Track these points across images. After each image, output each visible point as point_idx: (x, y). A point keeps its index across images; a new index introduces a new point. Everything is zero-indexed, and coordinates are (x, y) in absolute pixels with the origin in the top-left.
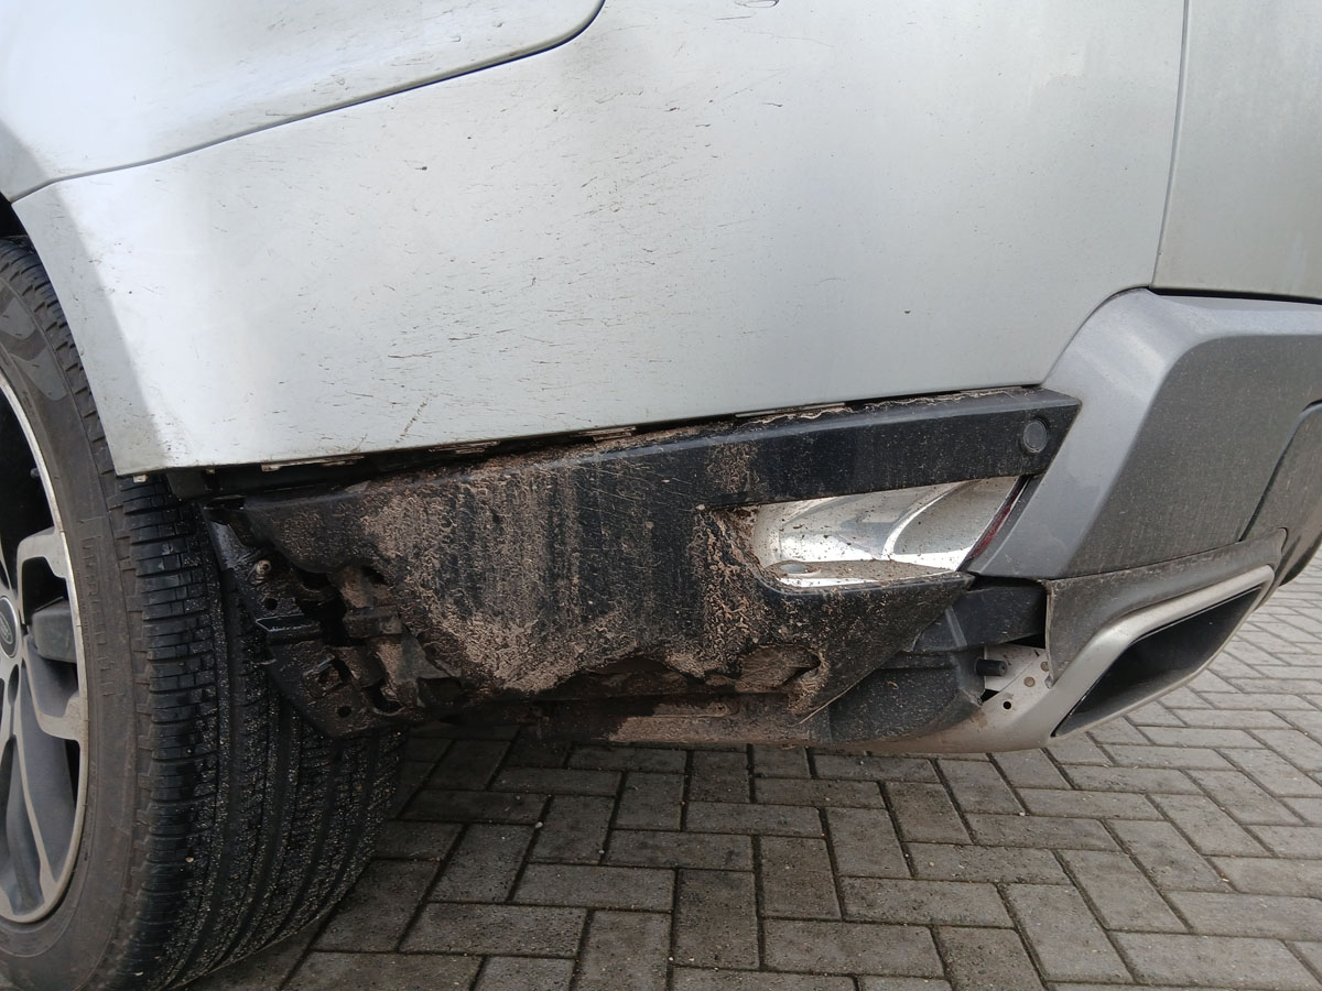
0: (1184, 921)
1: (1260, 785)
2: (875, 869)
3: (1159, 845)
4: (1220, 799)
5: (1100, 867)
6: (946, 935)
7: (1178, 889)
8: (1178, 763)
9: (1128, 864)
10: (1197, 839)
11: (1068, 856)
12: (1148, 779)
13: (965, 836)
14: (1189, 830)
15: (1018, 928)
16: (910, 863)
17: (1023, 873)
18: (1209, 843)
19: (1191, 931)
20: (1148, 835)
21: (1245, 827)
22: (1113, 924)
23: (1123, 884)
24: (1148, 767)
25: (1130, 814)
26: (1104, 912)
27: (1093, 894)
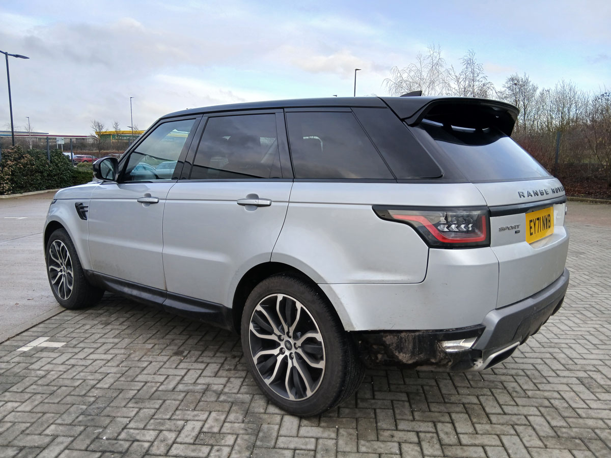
0: (516, 403)
1: (541, 374)
2: (450, 393)
3: (513, 388)
4: (530, 377)
5: (499, 392)
6: (466, 406)
7: (516, 397)
8: (521, 368)
9: (506, 392)
10: (523, 386)
11: (493, 390)
12: (513, 372)
13: (469, 386)
14: (521, 384)
15: (481, 404)
16: (457, 391)
17: (482, 393)
18: (525, 387)
19: (517, 405)
20: (511, 385)
21: (535, 384)
22: (501, 404)
23: (504, 396)
24: (514, 369)
25: (508, 381)
26: (499, 401)
27: (497, 398)
